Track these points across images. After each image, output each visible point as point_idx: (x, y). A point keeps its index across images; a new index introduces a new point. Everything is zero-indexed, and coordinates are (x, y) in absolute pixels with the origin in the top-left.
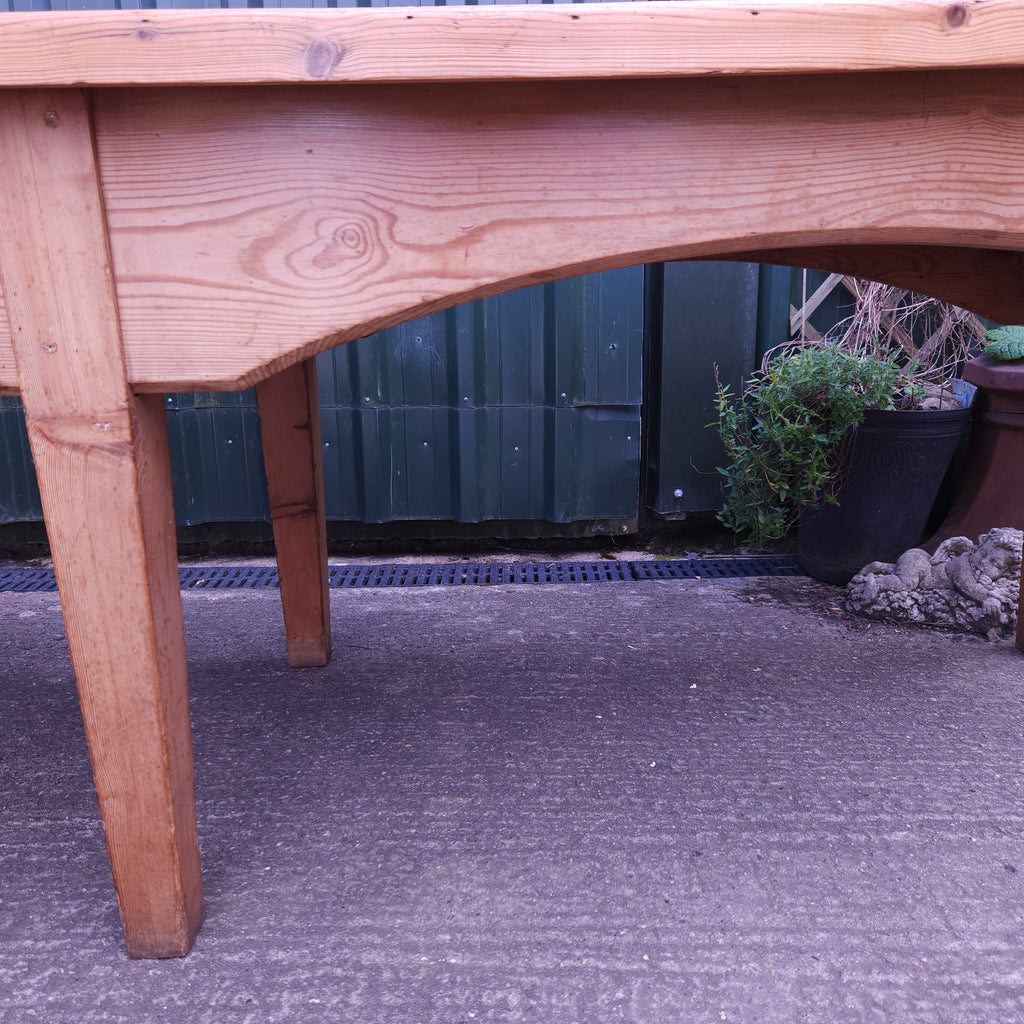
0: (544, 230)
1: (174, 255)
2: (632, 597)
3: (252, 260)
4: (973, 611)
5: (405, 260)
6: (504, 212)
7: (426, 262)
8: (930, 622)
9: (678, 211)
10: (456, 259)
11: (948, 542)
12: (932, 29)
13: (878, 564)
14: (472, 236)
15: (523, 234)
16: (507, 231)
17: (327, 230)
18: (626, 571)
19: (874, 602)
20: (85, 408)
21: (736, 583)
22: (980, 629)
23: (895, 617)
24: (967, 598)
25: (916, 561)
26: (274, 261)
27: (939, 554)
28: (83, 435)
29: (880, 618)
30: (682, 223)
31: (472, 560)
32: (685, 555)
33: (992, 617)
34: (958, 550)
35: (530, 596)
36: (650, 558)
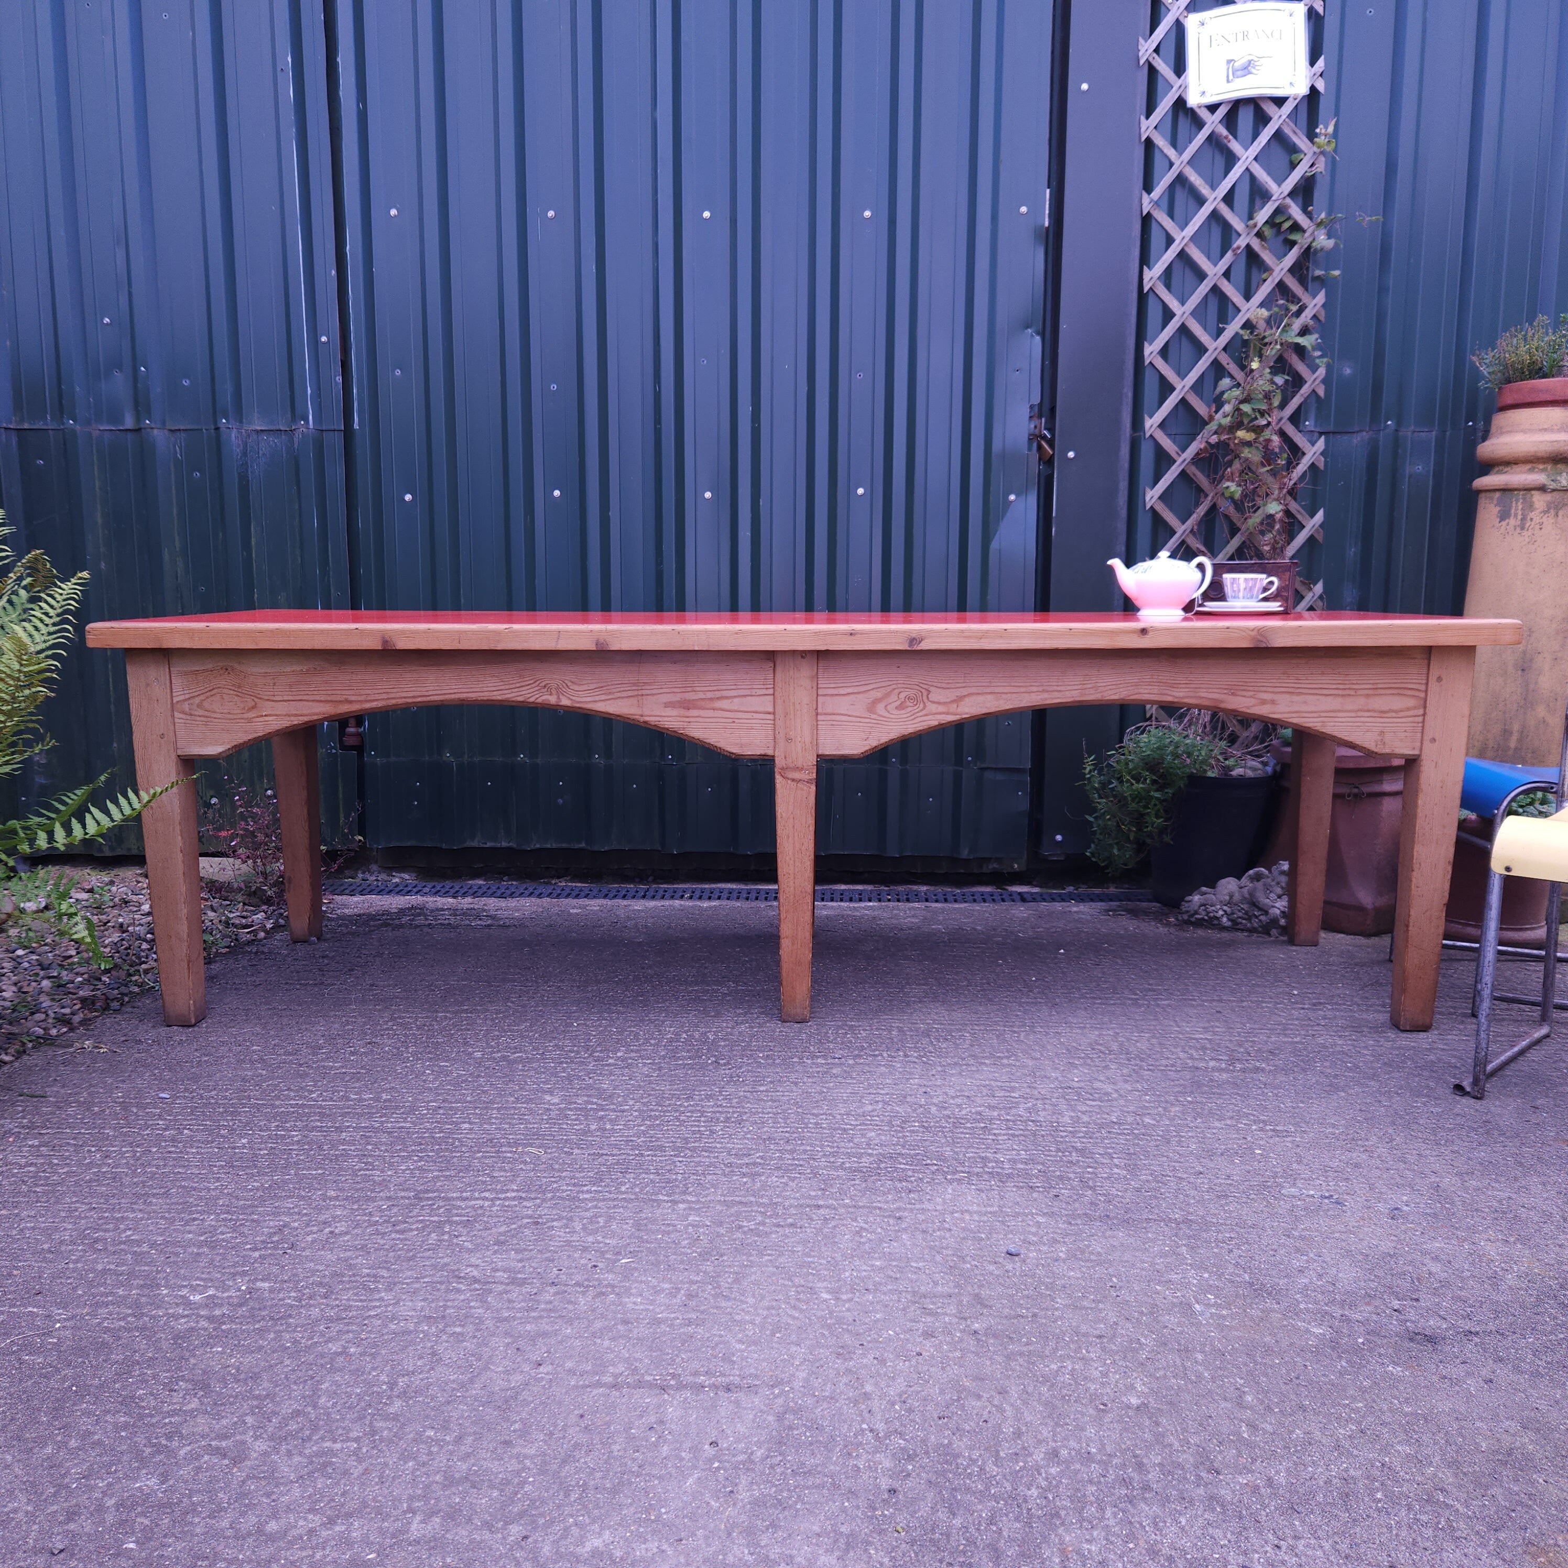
0: (989, 697)
1: (842, 705)
2: (1021, 911)
3: (871, 708)
4: (1263, 918)
5: (933, 708)
6: (974, 690)
7: (941, 709)
8: (1235, 926)
9: (1043, 691)
10: (953, 708)
11: (1251, 872)
12: (1135, 636)
13: (1204, 889)
14: (960, 699)
15: (981, 698)
16: (974, 697)
17: (902, 696)
19: (1196, 913)
20: (799, 764)
21: (1100, 905)
22: (1266, 930)
23: (1211, 923)
24: (1260, 909)
25: (1229, 885)
26: (880, 708)
27: (1244, 880)
28: (797, 775)
29: (1200, 924)
30: (1046, 695)
31: (892, 887)
32: (1064, 889)
33: (1274, 922)
34: (1258, 877)
35: (943, 909)
36: (1036, 890)
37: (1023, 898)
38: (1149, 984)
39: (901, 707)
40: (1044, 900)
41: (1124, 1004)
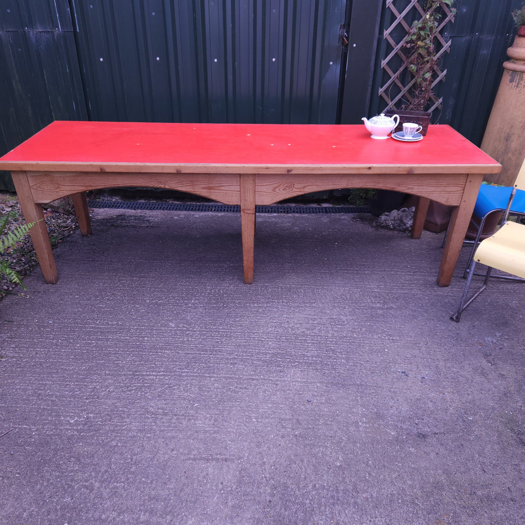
0: (315, 186)
1: (264, 189)
2: (325, 219)
3: (274, 190)
4: (404, 227)
5: (295, 190)
6: (308, 184)
7: (298, 190)
8: (394, 229)
9: (334, 185)
10: (302, 190)
11: (402, 209)
12: (367, 170)
13: (386, 213)
14: (305, 187)
15: (312, 187)
16: (309, 187)
17: (285, 186)
18: (324, 210)
19: (382, 223)
20: (249, 208)
21: (351, 215)
22: (405, 231)
23: (387, 227)
24: (403, 223)
25: (395, 213)
26: (277, 190)
27: (400, 212)
28: (248, 212)
29: (383, 227)
30: (334, 186)
31: (283, 205)
32: (340, 205)
33: (407, 229)
34: (404, 211)
35: (299, 217)
36: (331, 206)
37: (326, 211)
38: (363, 262)
39: (284, 190)
40: (333, 212)
41: (353, 273)
